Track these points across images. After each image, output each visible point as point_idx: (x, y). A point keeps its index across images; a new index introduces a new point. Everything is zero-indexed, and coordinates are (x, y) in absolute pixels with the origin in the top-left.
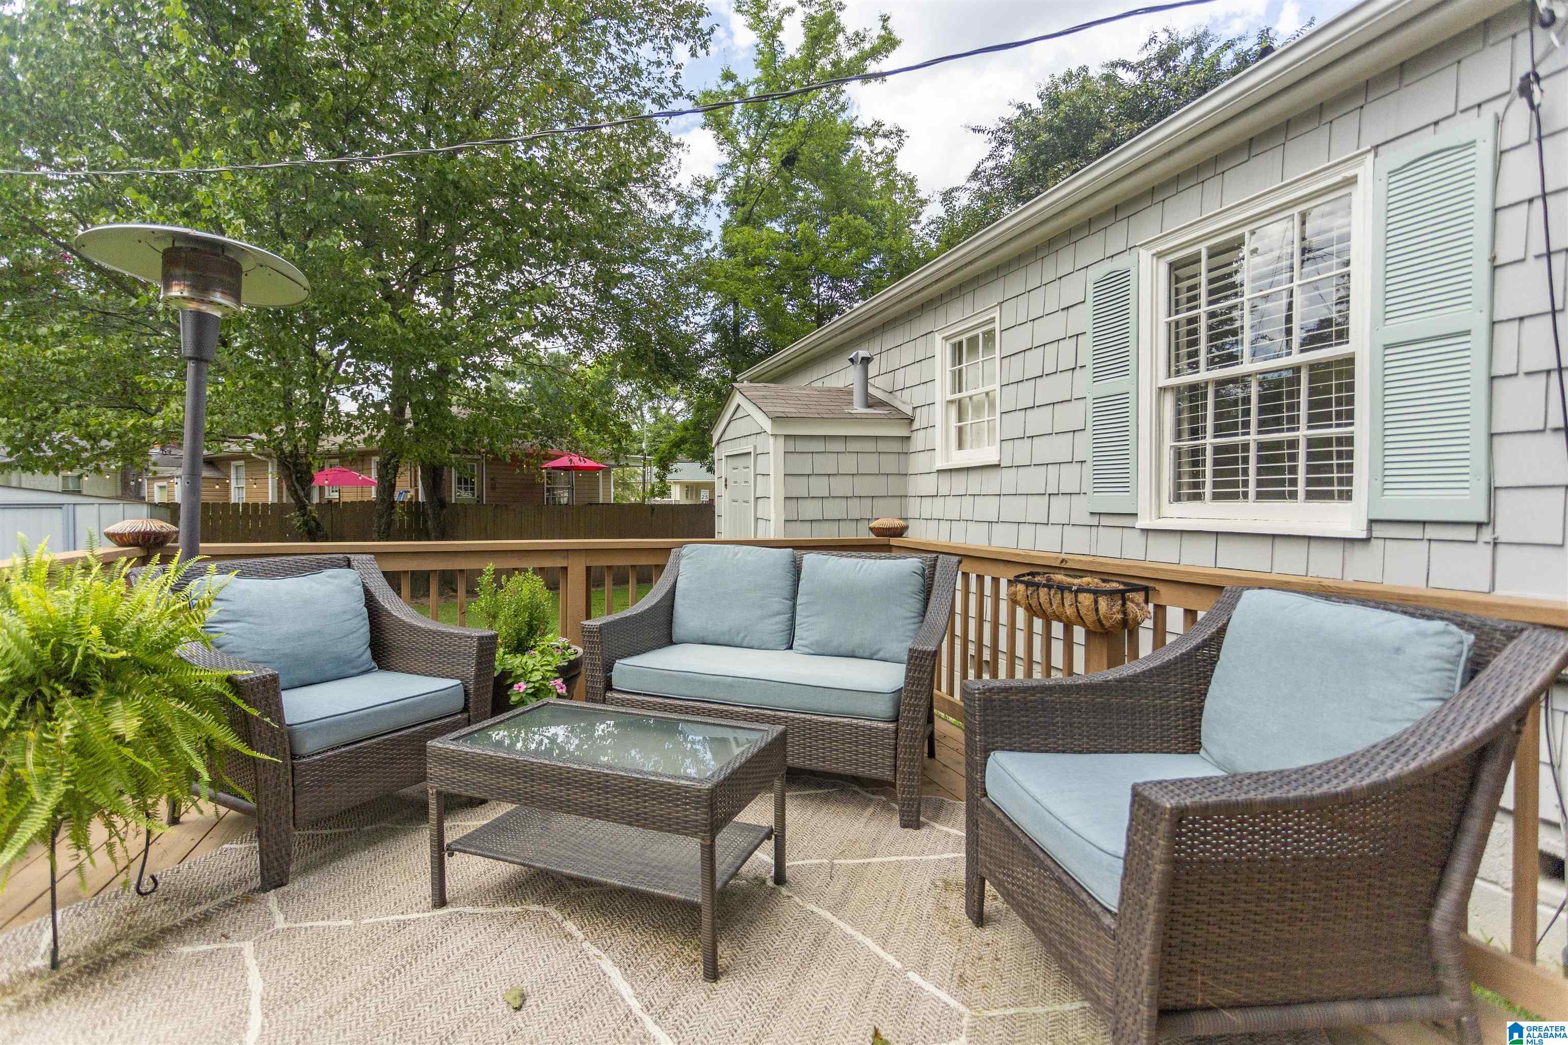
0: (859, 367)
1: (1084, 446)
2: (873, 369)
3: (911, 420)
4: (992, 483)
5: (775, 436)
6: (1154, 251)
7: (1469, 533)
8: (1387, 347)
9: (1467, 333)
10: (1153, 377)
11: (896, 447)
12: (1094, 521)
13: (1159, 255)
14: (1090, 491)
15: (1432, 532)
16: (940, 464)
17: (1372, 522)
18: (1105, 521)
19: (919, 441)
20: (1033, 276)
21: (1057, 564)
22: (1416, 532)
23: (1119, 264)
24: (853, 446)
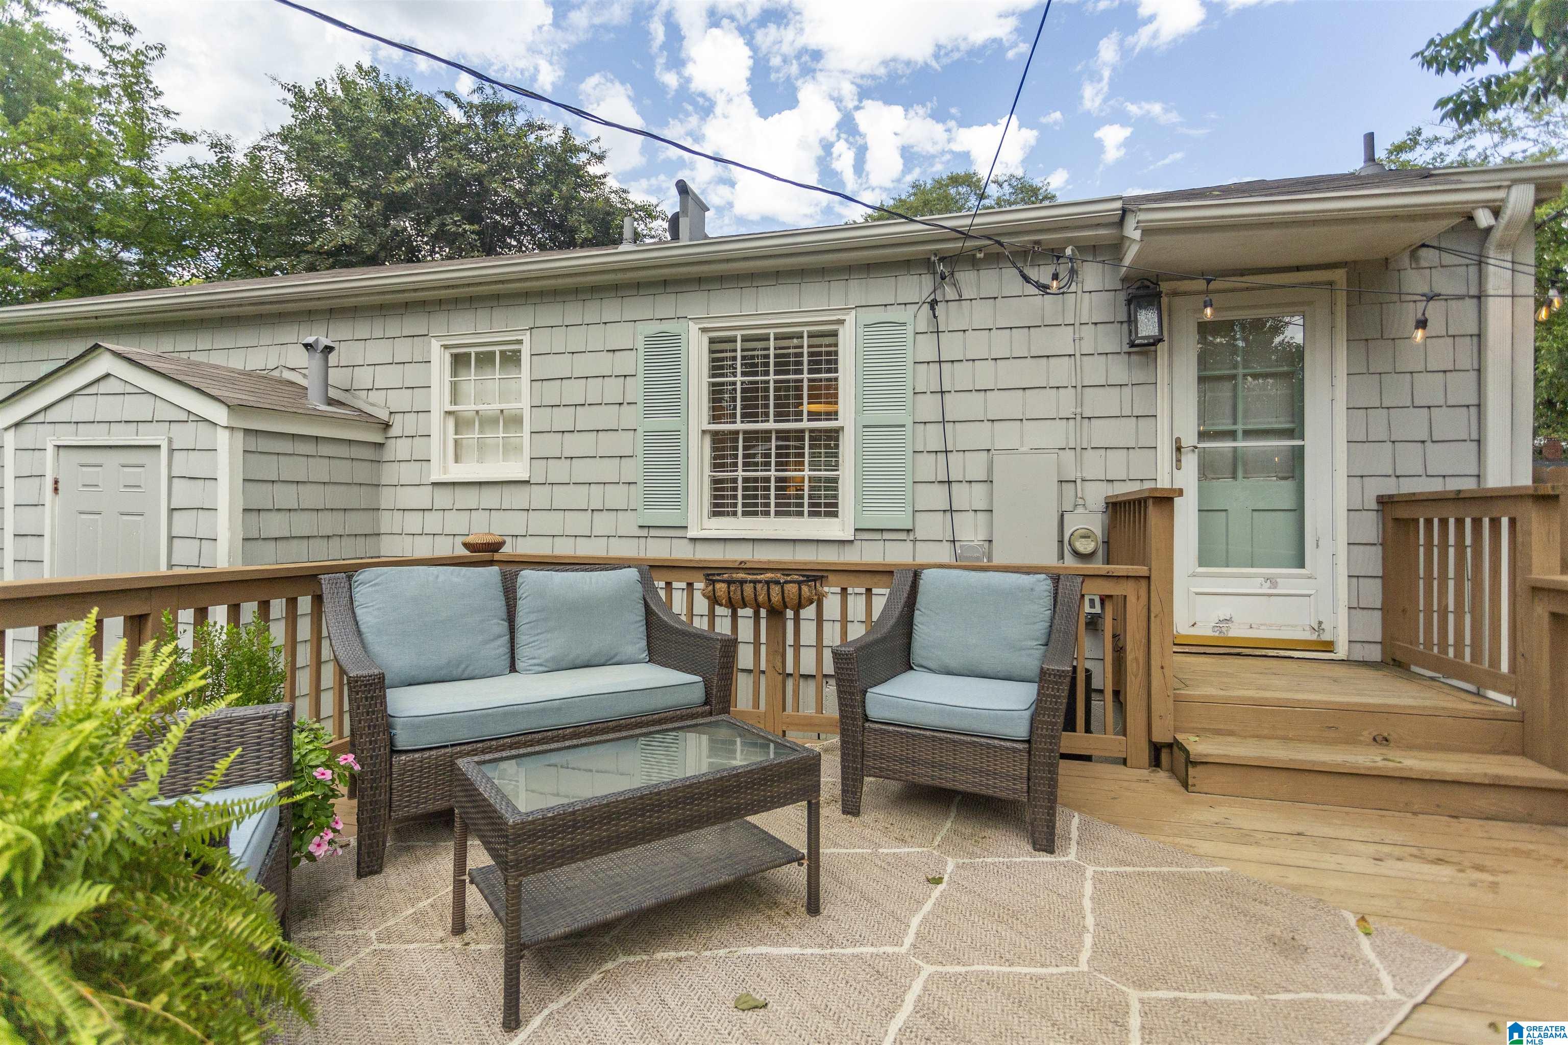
0: (318, 356)
1: (633, 470)
2: (333, 358)
3: (387, 426)
4: (518, 497)
5: (232, 429)
6: (702, 326)
7: (903, 536)
8: (865, 427)
9: (904, 426)
10: (699, 423)
11: (368, 453)
12: (644, 533)
13: (704, 330)
14: (640, 508)
15: (887, 536)
16: (435, 478)
17: (856, 530)
18: (653, 532)
19: (399, 449)
20: (573, 313)
21: (736, 565)
22: (877, 536)
23: (669, 327)
24: (325, 450)
